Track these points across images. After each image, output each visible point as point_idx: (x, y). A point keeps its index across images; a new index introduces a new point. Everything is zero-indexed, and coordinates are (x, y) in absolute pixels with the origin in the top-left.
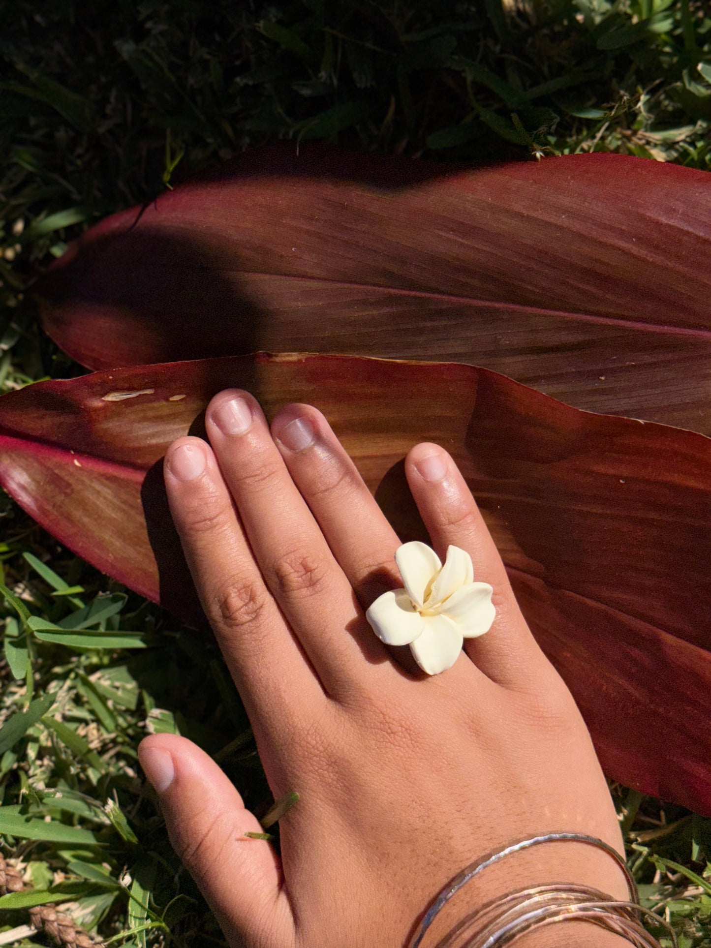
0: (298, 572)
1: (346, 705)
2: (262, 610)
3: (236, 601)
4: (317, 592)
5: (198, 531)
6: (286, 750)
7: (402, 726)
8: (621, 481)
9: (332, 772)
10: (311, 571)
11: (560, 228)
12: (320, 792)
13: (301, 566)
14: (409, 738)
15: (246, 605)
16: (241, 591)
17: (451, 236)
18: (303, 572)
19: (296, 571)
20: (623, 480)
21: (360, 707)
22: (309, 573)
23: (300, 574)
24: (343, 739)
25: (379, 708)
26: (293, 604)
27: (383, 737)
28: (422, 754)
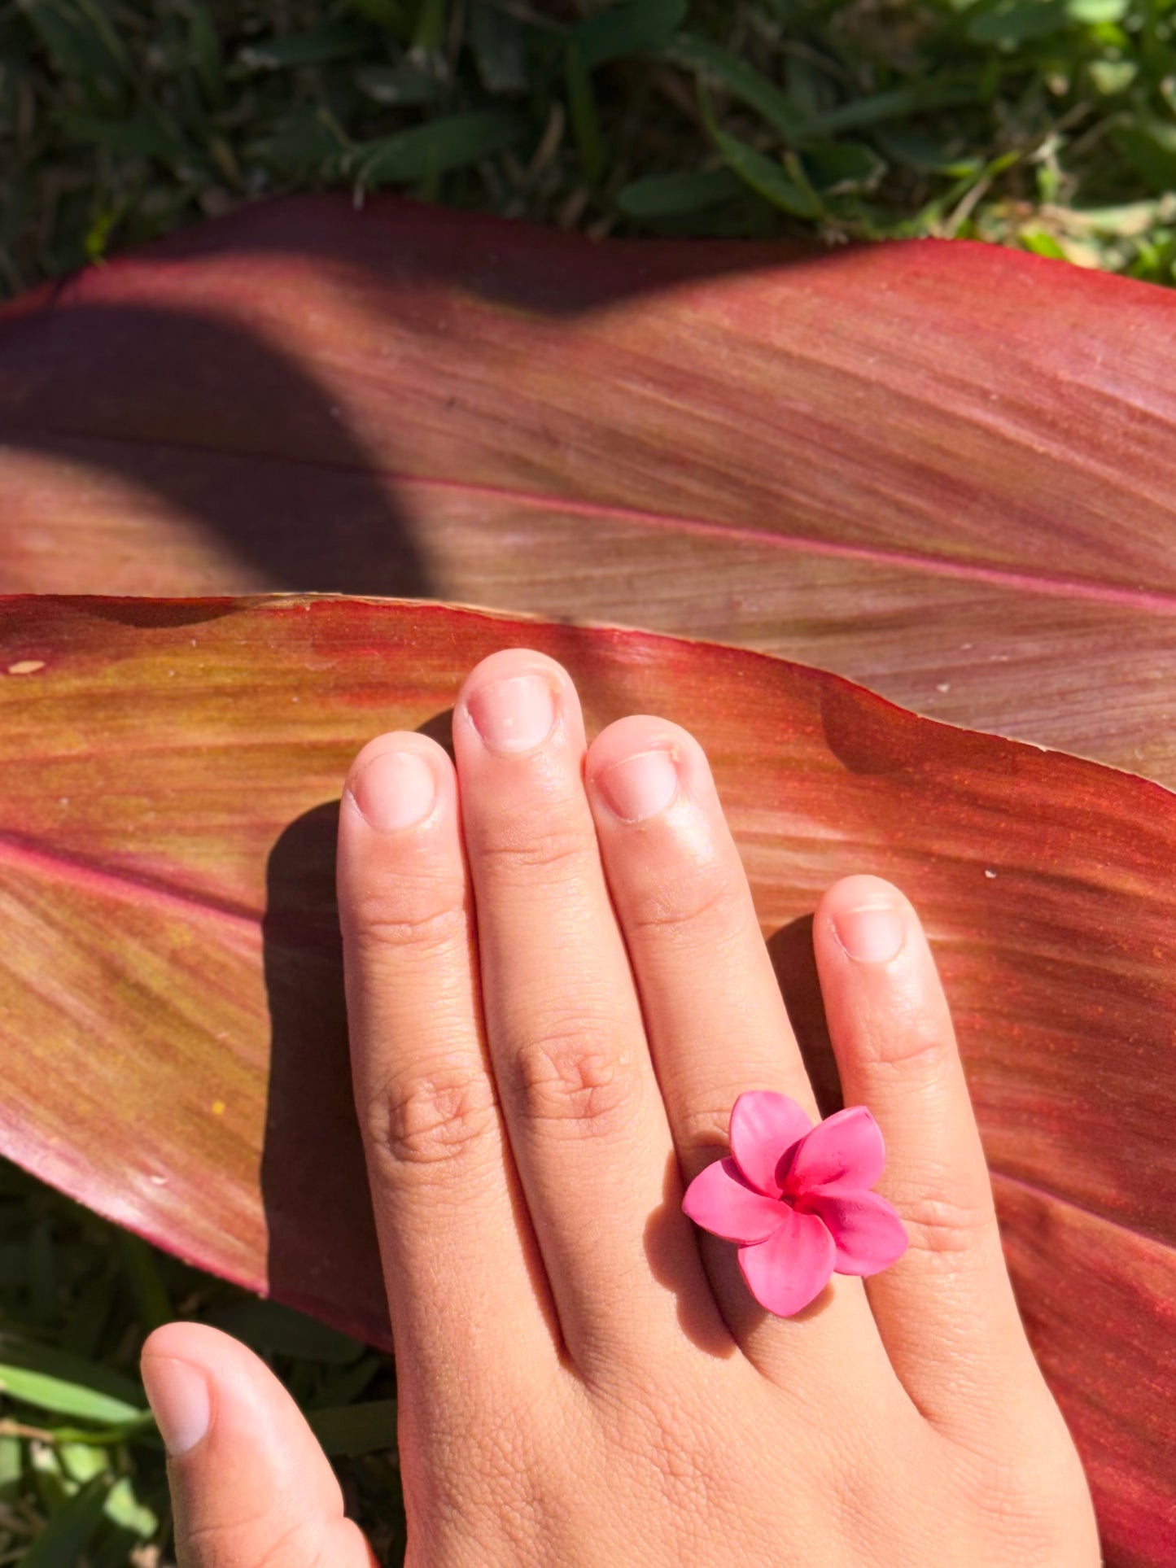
0: (567, 1081)
1: (593, 1388)
2: (475, 1142)
3: (424, 1112)
4: (594, 1135)
5: (382, 940)
6: (450, 1444)
7: (695, 1466)
8: (989, 874)
9: (530, 1519)
10: (594, 1087)
11: (866, 384)
12: (494, 1553)
13: (575, 1070)
14: (704, 1493)
15: (445, 1123)
16: (443, 1092)
17: (648, 391)
18: (580, 1084)
19: (562, 1078)
20: (993, 873)
21: (619, 1399)
22: (589, 1090)
23: (571, 1086)
24: (568, 1457)
25: (659, 1416)
26: (538, 1147)
27: (651, 1478)
28: (725, 1535)
